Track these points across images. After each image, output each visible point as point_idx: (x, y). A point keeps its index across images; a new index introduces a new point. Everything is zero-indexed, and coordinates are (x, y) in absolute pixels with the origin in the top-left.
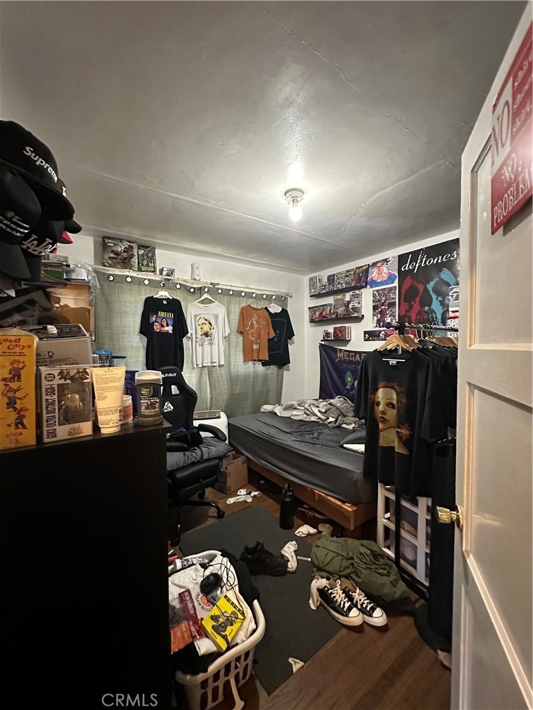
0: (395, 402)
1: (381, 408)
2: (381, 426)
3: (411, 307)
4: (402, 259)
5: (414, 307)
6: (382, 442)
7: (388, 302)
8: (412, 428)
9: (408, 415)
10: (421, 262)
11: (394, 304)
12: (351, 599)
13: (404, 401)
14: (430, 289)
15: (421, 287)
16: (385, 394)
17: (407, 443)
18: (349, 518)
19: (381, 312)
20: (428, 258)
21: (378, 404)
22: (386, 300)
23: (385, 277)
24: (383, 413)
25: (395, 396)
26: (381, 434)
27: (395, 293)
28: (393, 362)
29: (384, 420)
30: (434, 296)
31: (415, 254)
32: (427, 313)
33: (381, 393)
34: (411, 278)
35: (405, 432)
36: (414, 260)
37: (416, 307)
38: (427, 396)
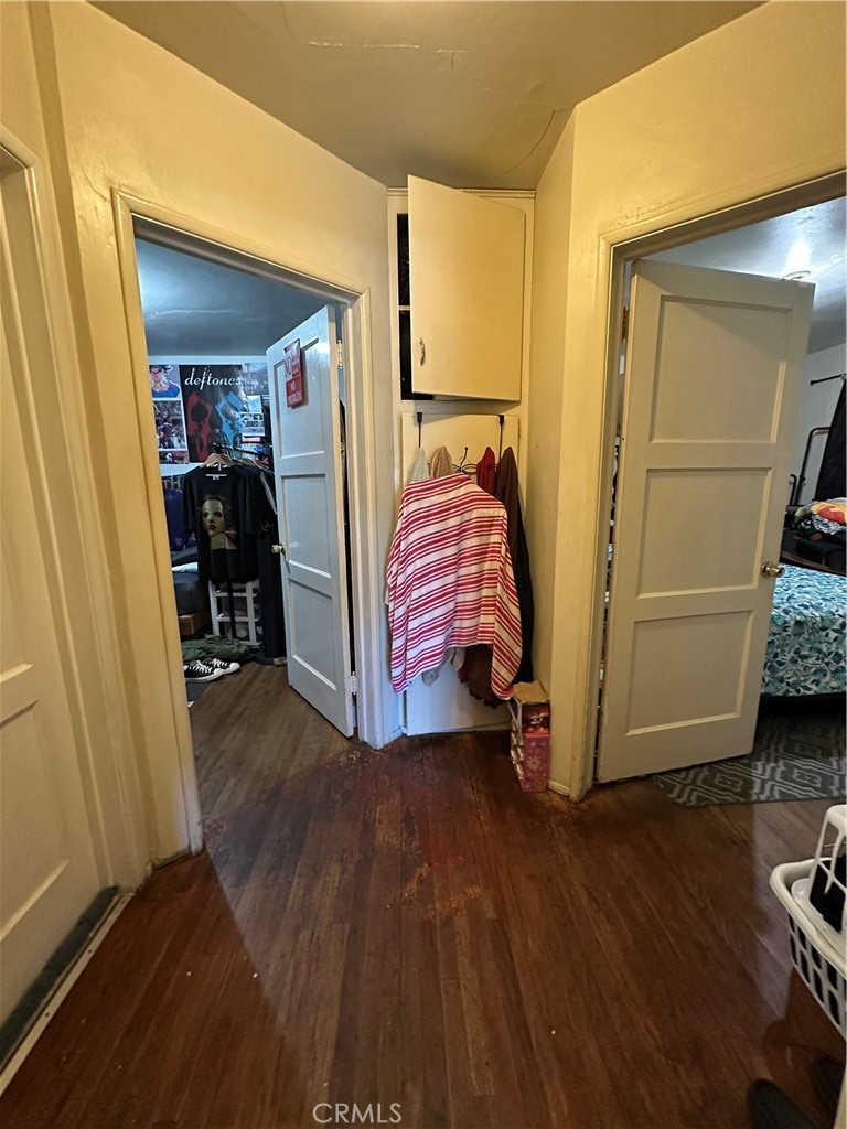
0: (221, 511)
1: (209, 517)
2: (211, 533)
3: (200, 427)
4: (185, 371)
5: (204, 427)
6: (214, 546)
7: (171, 418)
8: (237, 529)
9: (233, 518)
10: (206, 379)
11: (179, 422)
12: (211, 665)
13: (229, 508)
14: (219, 411)
15: (210, 408)
16: (212, 505)
17: (234, 540)
18: (189, 624)
19: (164, 430)
20: (213, 377)
21: (206, 515)
22: (168, 416)
23: (165, 387)
24: (212, 521)
25: (221, 506)
26: (213, 539)
27: (179, 409)
28: (216, 477)
29: (213, 528)
30: (224, 419)
31: (200, 369)
32: (218, 435)
33: (207, 505)
34: (197, 394)
35: (232, 532)
36: (198, 375)
37: (206, 428)
38: (247, 500)
